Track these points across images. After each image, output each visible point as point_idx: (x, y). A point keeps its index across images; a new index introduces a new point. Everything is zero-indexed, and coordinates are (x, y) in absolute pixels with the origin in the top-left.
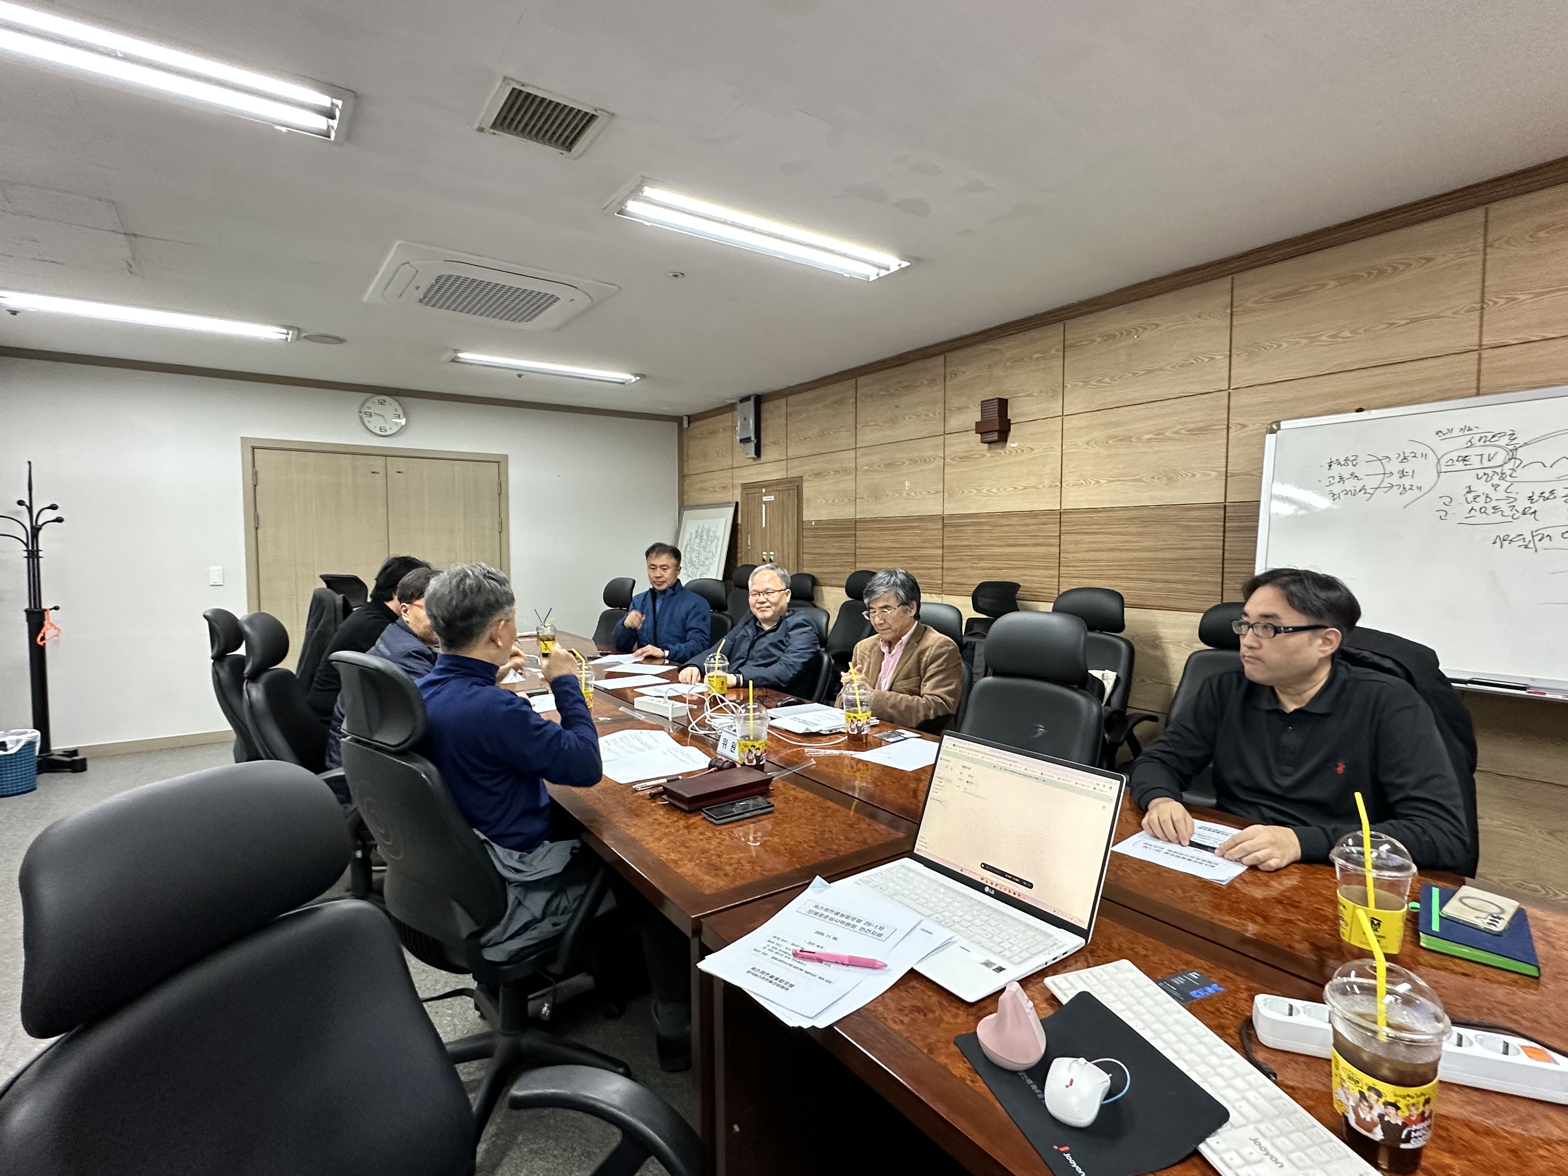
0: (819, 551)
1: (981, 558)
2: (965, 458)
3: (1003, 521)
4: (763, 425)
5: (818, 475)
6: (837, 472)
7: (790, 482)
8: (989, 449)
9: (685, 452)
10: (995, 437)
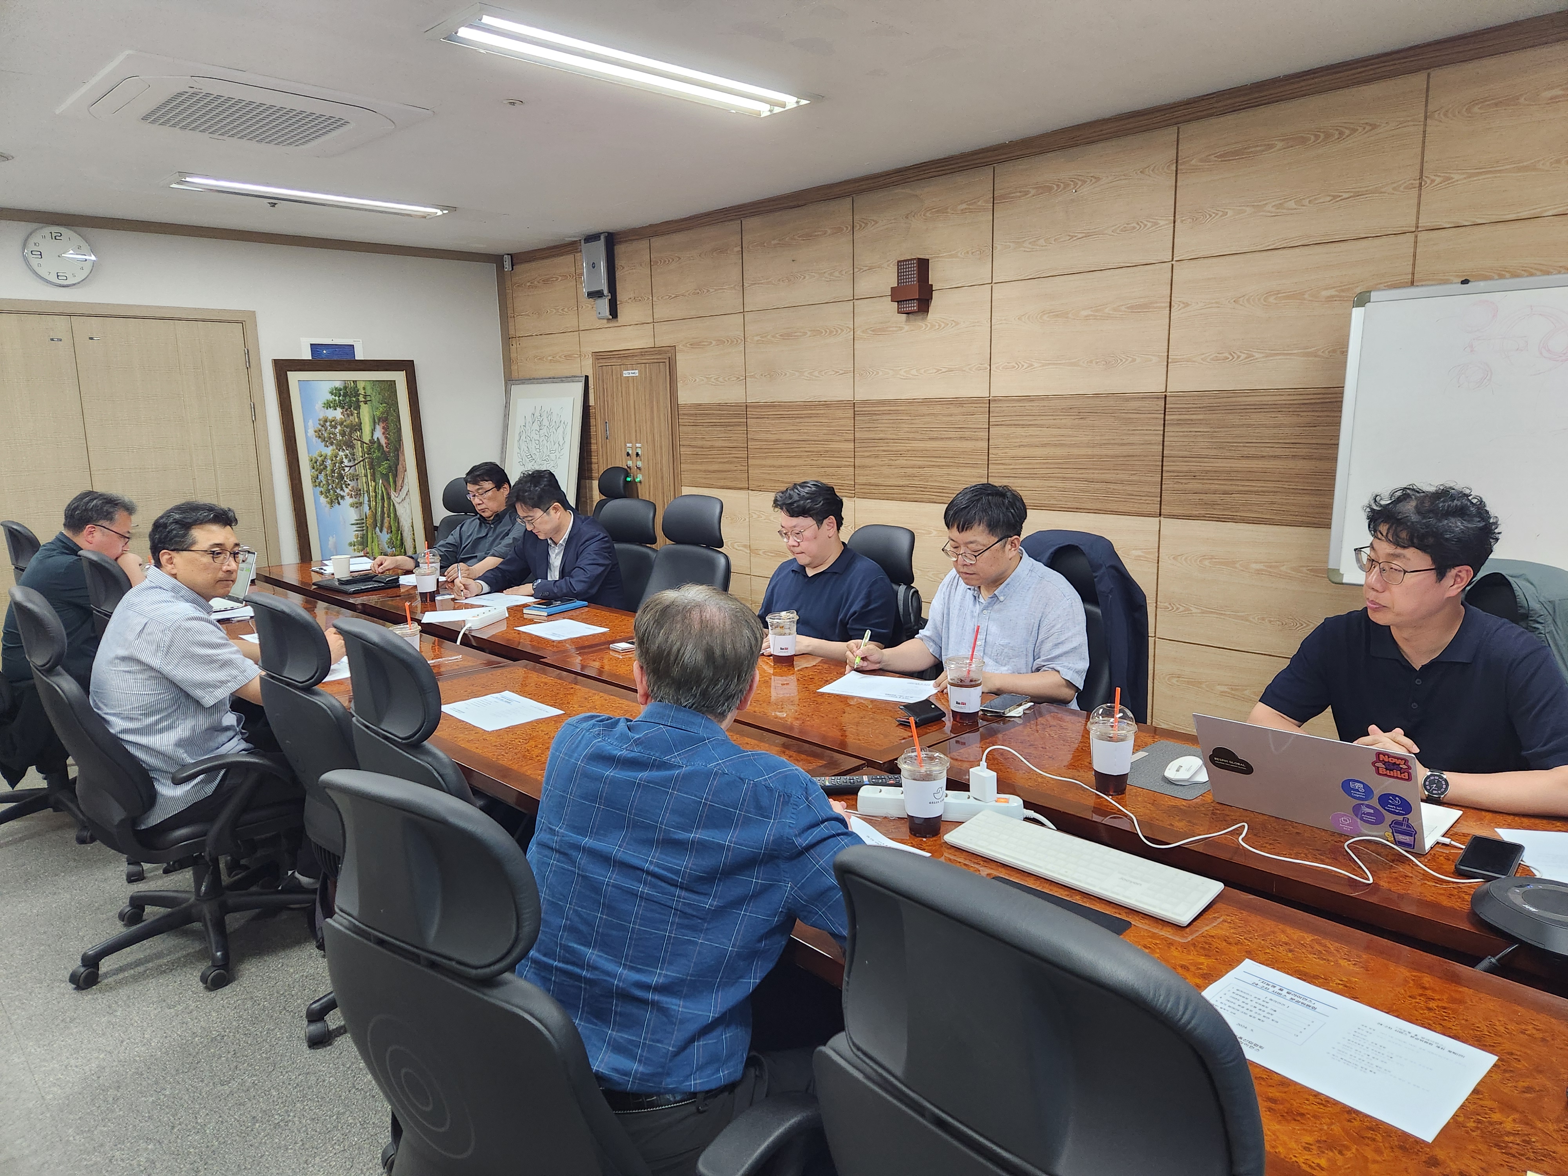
0: (700, 443)
1: (899, 454)
2: (879, 331)
3: (924, 410)
4: (619, 274)
5: (696, 345)
6: (720, 342)
7: (660, 353)
8: (907, 320)
9: (509, 305)
10: (914, 306)
